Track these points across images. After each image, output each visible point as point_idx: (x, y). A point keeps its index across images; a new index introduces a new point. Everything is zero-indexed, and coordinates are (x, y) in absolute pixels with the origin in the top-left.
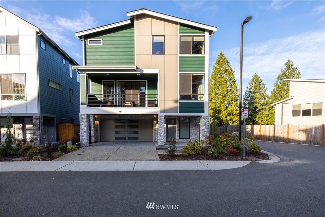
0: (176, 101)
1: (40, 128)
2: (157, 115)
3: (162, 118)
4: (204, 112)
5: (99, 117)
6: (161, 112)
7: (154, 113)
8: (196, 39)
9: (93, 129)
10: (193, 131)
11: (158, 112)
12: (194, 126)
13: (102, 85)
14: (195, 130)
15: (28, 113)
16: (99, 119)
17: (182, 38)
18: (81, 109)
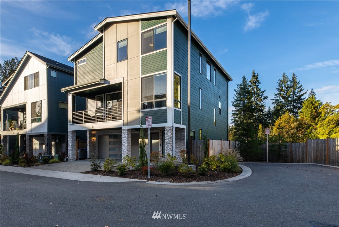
0: (139, 111)
1: (47, 144)
2: (121, 128)
3: (125, 131)
4: (166, 122)
5: (96, 133)
6: (124, 125)
7: (119, 126)
8: (159, 31)
9: (88, 145)
10: (178, 148)
11: (121, 125)
12: (179, 141)
13: (95, 100)
14: (181, 146)
15: (43, 132)
16: (97, 135)
17: (145, 35)
18: (69, 127)
